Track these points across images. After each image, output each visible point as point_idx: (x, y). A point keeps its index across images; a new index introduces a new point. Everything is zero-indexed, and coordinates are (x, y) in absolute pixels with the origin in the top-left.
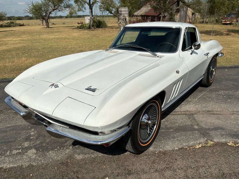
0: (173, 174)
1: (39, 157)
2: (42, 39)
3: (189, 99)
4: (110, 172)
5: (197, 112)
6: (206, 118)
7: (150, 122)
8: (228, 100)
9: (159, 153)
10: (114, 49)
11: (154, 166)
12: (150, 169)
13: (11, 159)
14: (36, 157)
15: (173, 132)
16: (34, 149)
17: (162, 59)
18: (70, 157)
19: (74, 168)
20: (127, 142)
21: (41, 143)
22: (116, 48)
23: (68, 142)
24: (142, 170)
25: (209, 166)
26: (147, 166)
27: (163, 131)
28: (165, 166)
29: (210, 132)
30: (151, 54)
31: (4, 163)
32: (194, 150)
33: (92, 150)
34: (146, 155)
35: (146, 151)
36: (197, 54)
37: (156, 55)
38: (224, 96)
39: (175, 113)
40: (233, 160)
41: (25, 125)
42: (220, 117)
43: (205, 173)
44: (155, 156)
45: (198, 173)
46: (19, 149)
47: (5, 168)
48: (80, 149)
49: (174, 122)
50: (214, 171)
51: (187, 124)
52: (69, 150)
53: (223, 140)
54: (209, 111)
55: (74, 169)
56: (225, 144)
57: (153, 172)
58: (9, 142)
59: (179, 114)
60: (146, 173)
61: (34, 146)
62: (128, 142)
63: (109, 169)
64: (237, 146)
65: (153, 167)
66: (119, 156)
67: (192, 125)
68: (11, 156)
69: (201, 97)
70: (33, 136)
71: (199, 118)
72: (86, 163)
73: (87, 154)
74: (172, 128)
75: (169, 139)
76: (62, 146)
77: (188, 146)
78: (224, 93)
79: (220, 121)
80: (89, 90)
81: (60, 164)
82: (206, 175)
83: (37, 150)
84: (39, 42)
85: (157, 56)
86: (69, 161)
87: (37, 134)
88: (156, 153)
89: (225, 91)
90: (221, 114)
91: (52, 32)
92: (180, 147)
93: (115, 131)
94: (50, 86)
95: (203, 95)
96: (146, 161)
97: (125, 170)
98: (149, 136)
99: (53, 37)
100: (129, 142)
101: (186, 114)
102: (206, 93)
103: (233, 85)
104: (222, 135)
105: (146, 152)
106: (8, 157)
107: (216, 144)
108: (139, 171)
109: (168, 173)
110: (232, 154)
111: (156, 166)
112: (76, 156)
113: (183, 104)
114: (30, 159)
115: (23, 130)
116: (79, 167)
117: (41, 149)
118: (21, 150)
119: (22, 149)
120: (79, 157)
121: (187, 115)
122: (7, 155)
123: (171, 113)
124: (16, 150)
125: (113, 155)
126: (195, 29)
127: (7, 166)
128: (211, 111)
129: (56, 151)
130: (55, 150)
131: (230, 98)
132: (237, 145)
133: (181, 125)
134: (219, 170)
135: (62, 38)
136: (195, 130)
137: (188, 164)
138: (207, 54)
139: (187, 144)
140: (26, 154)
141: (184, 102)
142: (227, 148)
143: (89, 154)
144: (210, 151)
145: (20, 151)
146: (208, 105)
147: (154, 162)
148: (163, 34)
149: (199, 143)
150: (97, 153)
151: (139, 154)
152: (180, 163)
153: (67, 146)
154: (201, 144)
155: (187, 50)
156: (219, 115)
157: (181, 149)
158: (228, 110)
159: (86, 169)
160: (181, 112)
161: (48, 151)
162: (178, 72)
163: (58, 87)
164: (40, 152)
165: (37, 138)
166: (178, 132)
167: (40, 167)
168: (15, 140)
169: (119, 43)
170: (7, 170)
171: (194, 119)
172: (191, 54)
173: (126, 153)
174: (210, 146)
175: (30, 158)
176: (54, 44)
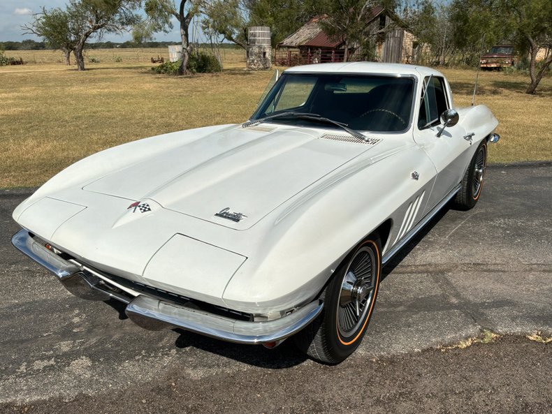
0: (416, 407)
1: (101, 375)
2: (70, 96)
3: (429, 238)
4: (273, 407)
5: (453, 267)
6: (473, 279)
7: (360, 290)
8: (516, 239)
9: (380, 360)
10: (262, 123)
11: (371, 392)
12: (363, 398)
13: (33, 383)
14: (92, 376)
15: (404, 311)
16: (84, 357)
17: (378, 146)
18: (175, 374)
19: (187, 399)
21: (101, 342)
22: (267, 121)
23: (165, 340)
24: (347, 400)
25: (493, 388)
26: (356, 391)
27: (382, 310)
28: (397, 391)
29: (487, 312)
30: (350, 135)
31: (17, 392)
32: (457, 352)
33: (225, 358)
34: (350, 366)
35: (350, 357)
36: (449, 135)
37: (362, 138)
38: (506, 229)
39: (404, 269)
40: (543, 374)
41: (55, 300)
42: (504, 277)
43: (487, 405)
44: (371, 367)
45: (471, 405)
46: (49, 358)
47: (19, 404)
48: (196, 355)
49: (405, 290)
50: (506, 399)
51: (433, 294)
52: (170, 359)
53: (518, 330)
54: (479, 264)
55: (187, 403)
57: (372, 406)
58: (22, 342)
59: (412, 272)
60: (356, 406)
61: (85, 349)
62: (314, 336)
63: (268, 401)
64: (549, 343)
65: (369, 393)
66: (290, 369)
67: (444, 297)
68: (30, 374)
69: (456, 233)
70: (79, 326)
71: (458, 279)
72: (213, 389)
73: (213, 365)
74: (401, 304)
75: (399, 328)
76: (152, 349)
77: (441, 343)
78: (505, 223)
79: (504, 287)
80: (225, 217)
81: (152, 390)
82: (489, 408)
83: (93, 361)
84: (63, 104)
85: (366, 139)
86: (173, 384)
87: (88, 321)
88: (372, 362)
89: (506, 220)
90: (504, 272)
91: (92, 81)
92: (425, 347)
93: (292, 311)
94: (130, 207)
95: (460, 228)
96: (352, 380)
97: (306, 401)
98: (357, 322)
99: (95, 91)
100: (318, 336)
101: (427, 272)
102: (465, 223)
103: (522, 204)
104: (514, 319)
105: (351, 360)
106: (25, 376)
107: (503, 339)
108: (339, 403)
109: (404, 406)
110: (540, 359)
111: (376, 390)
112: (189, 371)
113: (419, 249)
114: (80, 382)
115: (52, 313)
116: (198, 398)
117: (103, 356)
118: (55, 361)
119: (57, 357)
120: (196, 374)
121: (431, 273)
122: (22, 373)
123: (395, 270)
124: (42, 359)
125: (274, 368)
126: (441, 79)
127: (23, 400)
128: (482, 264)
129: (138, 360)
130: (137, 358)
131: (520, 236)
132: (549, 340)
133: (420, 297)
134: (516, 397)
135: (118, 95)
136: (452, 306)
137: (446, 385)
138: (470, 137)
139: (439, 339)
140: (67, 368)
141: (421, 243)
142: (527, 346)
143: (218, 366)
144: (491, 355)
145: (52, 362)
146: (474, 251)
147: (370, 382)
148: (366, 89)
149: (465, 336)
150: (238, 363)
151: (335, 364)
152: (428, 383)
153: (163, 347)
154: (470, 339)
155: (428, 127)
156: (500, 273)
157: (428, 350)
158: (520, 262)
159: (216, 402)
160: (416, 266)
161: (121, 362)
162: (415, 177)
163: (149, 209)
164: (102, 363)
165: (89, 331)
166: (417, 313)
167: (104, 398)
168: (36, 337)
170: (26, 409)
171: (448, 283)
172: (439, 135)
173: (305, 364)
174: (490, 344)
175: (78, 378)
176: (100, 109)
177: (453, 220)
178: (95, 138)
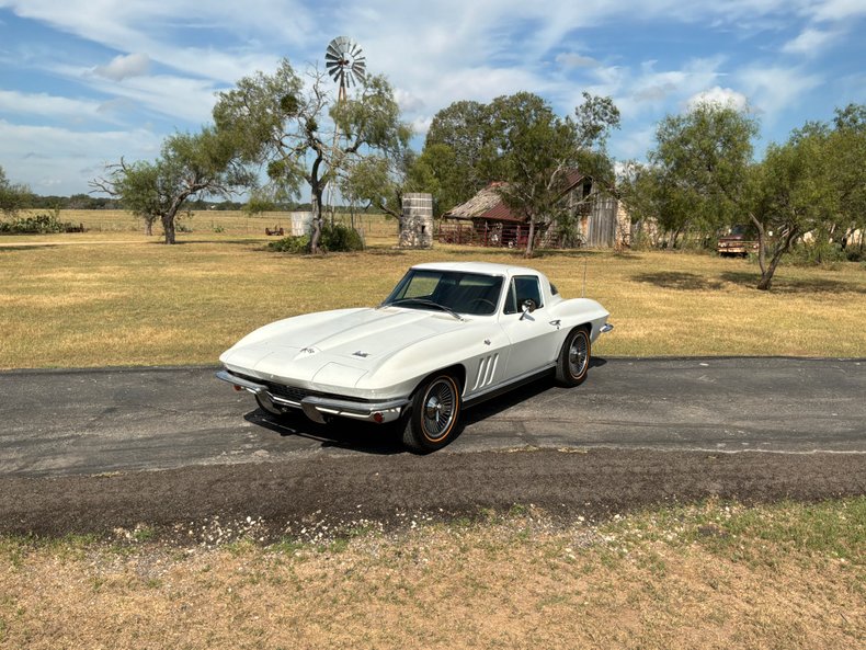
1: (276, 455)
2: (169, 279)
5: (532, 419)
6: (543, 425)
7: (439, 406)
8: (596, 407)
9: (454, 455)
10: (390, 306)
12: (437, 468)
13: (233, 458)
14: (270, 456)
15: (481, 437)
16: (262, 450)
17: (469, 324)
18: (323, 456)
19: (330, 465)
20: (406, 426)
21: (272, 445)
22: (394, 305)
23: (315, 444)
24: (426, 468)
25: (519, 468)
26: (433, 465)
28: (458, 466)
29: (540, 439)
30: (451, 316)
31: (225, 461)
32: (505, 454)
34: (434, 456)
36: (532, 319)
37: (459, 318)
38: (594, 401)
39: (494, 419)
41: (232, 428)
42: (567, 425)
46: (240, 450)
47: (228, 465)
48: (335, 450)
49: (487, 428)
51: (508, 431)
53: (553, 447)
54: (553, 418)
56: (556, 450)
57: (441, 471)
58: (217, 444)
59: (498, 421)
60: (431, 471)
61: (262, 447)
63: (379, 467)
64: (571, 453)
65: (441, 466)
67: (514, 432)
68: (230, 456)
69: (549, 401)
70: (254, 439)
71: (531, 425)
72: (346, 462)
74: (481, 434)
75: (472, 443)
78: (595, 397)
79: (563, 429)
80: (358, 355)
81: (309, 462)
83: (269, 451)
84: (166, 289)
85: (462, 319)
86: (322, 460)
88: (447, 455)
89: (599, 395)
90: (570, 423)
92: (485, 450)
94: (302, 351)
95: (556, 399)
96: (432, 461)
97: (402, 468)
100: (409, 426)
101: (511, 421)
102: (562, 396)
103: (624, 386)
104: (555, 442)
105: (435, 453)
106: (227, 456)
107: (541, 450)
108: (421, 469)
110: (558, 458)
111: (445, 465)
112: (331, 455)
116: (337, 465)
118: (244, 451)
120: (336, 457)
122: (224, 455)
124: (235, 450)
126: (536, 277)
127: (231, 463)
128: (556, 419)
129: (298, 451)
131: (601, 405)
133: (497, 432)
136: (516, 436)
139: (497, 448)
140: (253, 454)
142: (554, 453)
144: (527, 456)
145: (242, 452)
146: (556, 411)
149: (515, 447)
151: (423, 455)
152: (480, 464)
154: (518, 449)
155: (512, 313)
156: (566, 423)
157: (486, 452)
158: (587, 418)
159: (347, 466)
160: (504, 418)
161: (287, 452)
163: (314, 352)
164: (275, 452)
165: (262, 441)
166: (489, 438)
167: (280, 463)
168: (227, 443)
169: (399, 297)
170: (234, 466)
171: (522, 426)
172: (521, 319)
173: (404, 454)
174: (530, 452)
175: (261, 457)
176: (213, 296)
177: (552, 394)
178: (217, 326)
